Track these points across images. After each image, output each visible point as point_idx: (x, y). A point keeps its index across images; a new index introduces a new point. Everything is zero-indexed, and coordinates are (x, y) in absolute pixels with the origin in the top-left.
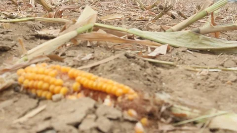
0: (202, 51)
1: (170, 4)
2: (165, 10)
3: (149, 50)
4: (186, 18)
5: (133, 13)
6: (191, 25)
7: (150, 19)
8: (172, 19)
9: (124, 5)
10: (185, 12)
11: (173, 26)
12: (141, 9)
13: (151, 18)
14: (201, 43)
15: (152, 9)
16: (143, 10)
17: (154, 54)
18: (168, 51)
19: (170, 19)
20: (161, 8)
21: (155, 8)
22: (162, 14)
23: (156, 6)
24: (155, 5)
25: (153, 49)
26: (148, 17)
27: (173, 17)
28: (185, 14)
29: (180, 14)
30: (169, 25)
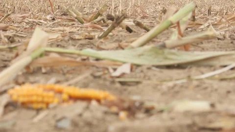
0: (169, 67)
1: (120, 8)
2: (117, 21)
3: (111, 71)
4: (148, 31)
5: (68, 29)
6: (155, 39)
7: (96, 37)
8: (128, 34)
9: (48, 17)
10: (145, 20)
11: (132, 42)
12: (79, 21)
13: (97, 34)
14: (166, 58)
15: (95, 21)
16: (82, 23)
17: (117, 73)
18: (131, 70)
19: (125, 33)
20: (110, 18)
21: (99, 18)
22: (113, 27)
23: (101, 15)
24: (99, 14)
25: (115, 70)
26: (92, 34)
27: (129, 30)
28: (145, 22)
29: (138, 24)
30: (126, 42)
